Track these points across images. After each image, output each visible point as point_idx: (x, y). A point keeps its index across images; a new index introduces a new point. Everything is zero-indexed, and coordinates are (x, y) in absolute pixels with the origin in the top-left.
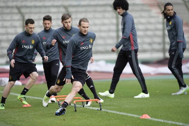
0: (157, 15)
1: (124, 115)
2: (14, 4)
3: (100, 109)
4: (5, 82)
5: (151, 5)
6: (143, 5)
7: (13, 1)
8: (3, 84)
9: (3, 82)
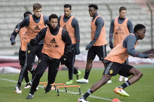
0: (146, 12)
1: (98, 99)
2: (23, 3)
3: (79, 94)
4: (7, 71)
5: (141, 4)
6: (134, 4)
7: (22, 1)
8: (5, 72)
9: (5, 71)
